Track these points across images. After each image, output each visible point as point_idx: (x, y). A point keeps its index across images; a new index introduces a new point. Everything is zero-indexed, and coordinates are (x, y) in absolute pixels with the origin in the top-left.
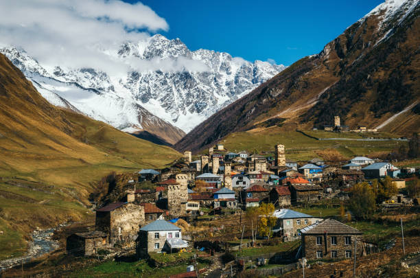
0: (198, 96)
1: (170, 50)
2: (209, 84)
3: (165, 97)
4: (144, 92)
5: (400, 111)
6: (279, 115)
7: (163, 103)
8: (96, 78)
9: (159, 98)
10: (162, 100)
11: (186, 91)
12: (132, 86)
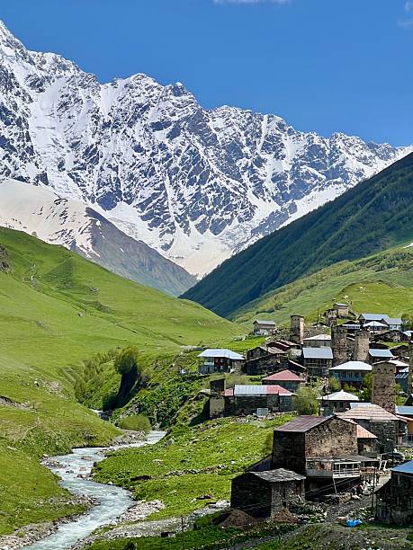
0: (216, 201)
3: (149, 201)
7: (145, 212)
8: (12, 156)
9: (137, 202)
11: (193, 189)
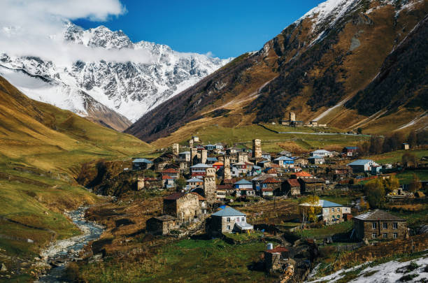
0: (139, 86)
1: (113, 40)
2: (149, 74)
3: (108, 85)
4: (88, 80)
5: (334, 105)
6: (223, 107)
7: (107, 91)
8: (42, 65)
9: (103, 86)
10: (105, 88)
11: (128, 80)
12: (77, 74)
